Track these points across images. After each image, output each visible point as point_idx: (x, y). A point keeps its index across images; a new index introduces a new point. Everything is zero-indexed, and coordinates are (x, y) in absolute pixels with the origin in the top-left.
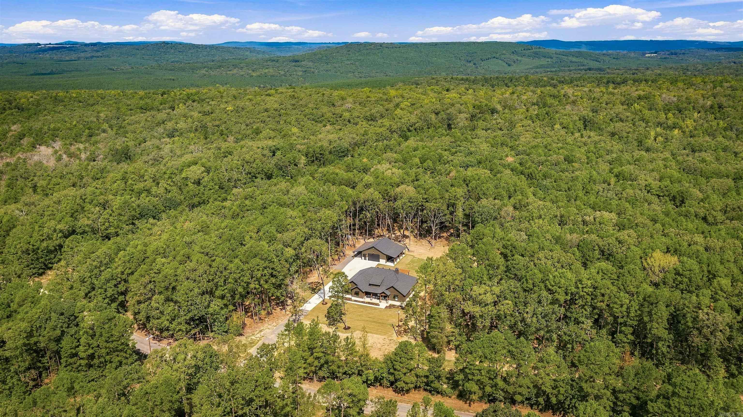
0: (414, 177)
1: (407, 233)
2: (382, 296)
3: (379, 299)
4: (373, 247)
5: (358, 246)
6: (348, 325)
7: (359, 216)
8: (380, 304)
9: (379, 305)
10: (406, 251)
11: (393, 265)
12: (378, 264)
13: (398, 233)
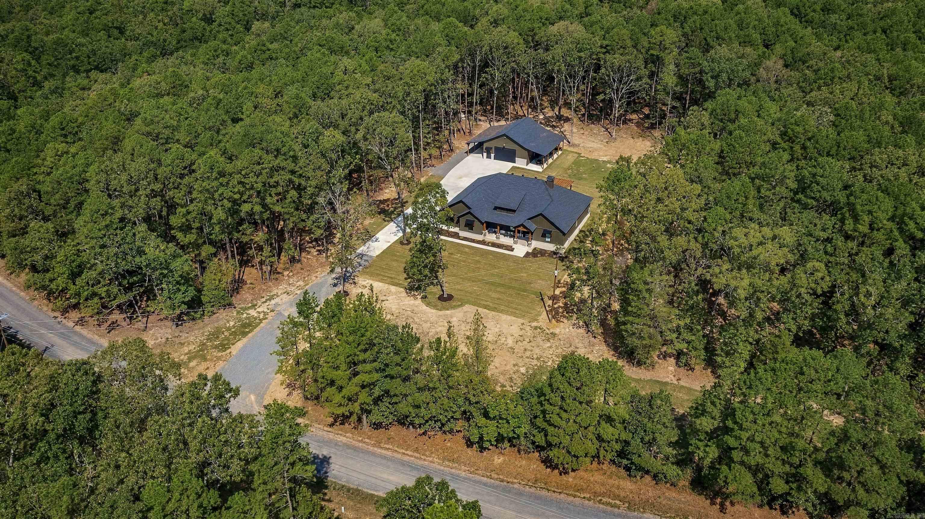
0: (581, 9)
1: (565, 112)
2: (519, 232)
3: (513, 237)
4: (505, 135)
5: (477, 132)
6: (447, 290)
7: (479, 76)
8: (514, 246)
9: (512, 250)
10: (564, 145)
11: (541, 170)
12: (513, 168)
13: (550, 113)
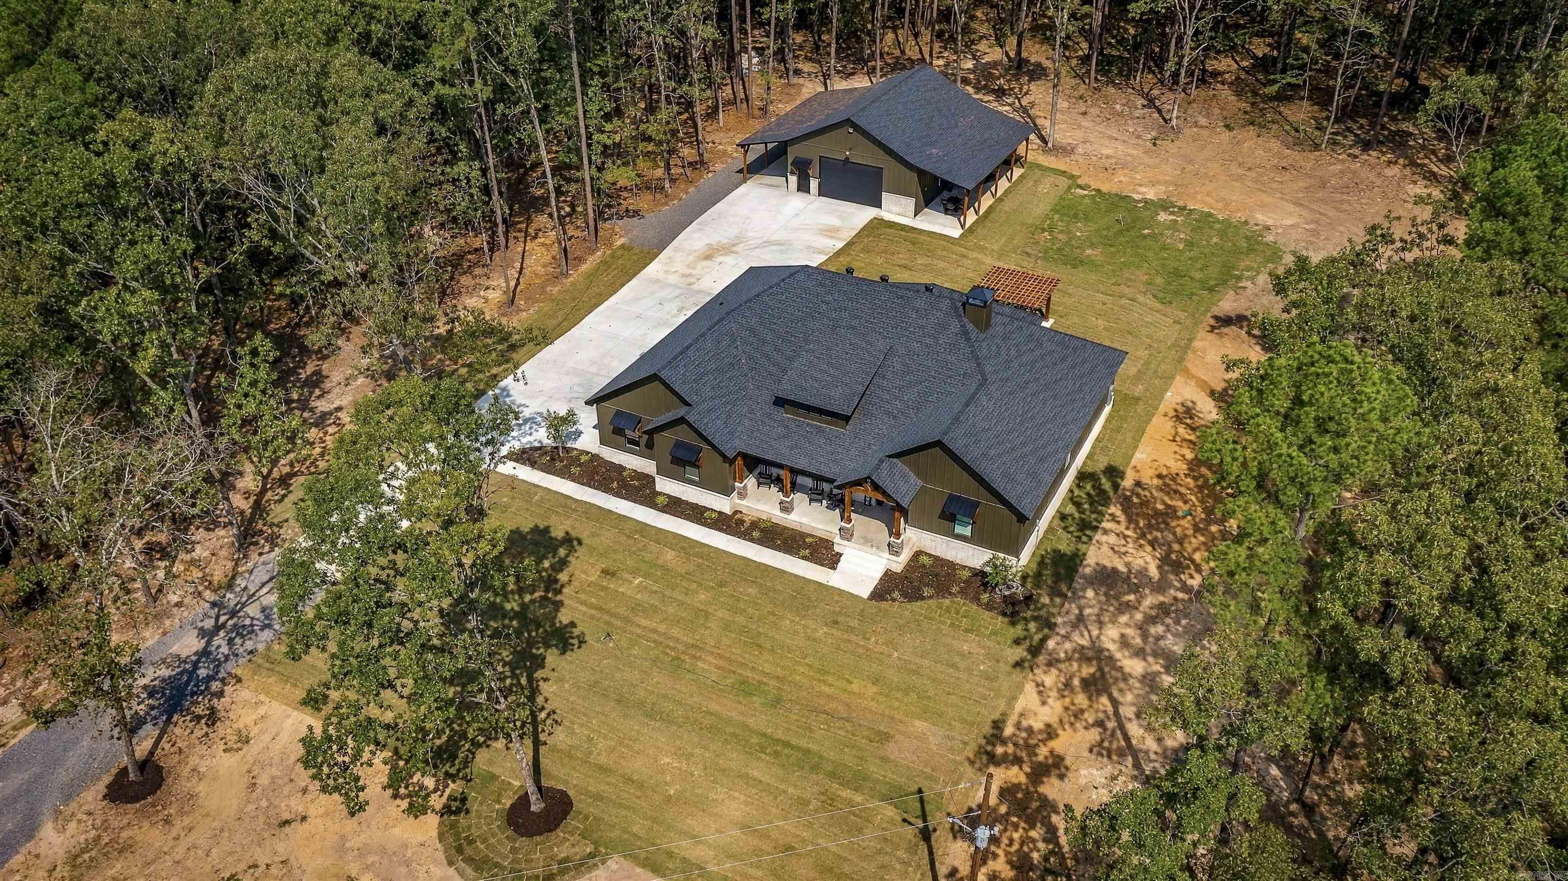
1: (1035, 53)
4: (848, 122)
8: (840, 545)
10: (1031, 150)
11: (956, 233)
12: (877, 225)
13: (992, 54)
